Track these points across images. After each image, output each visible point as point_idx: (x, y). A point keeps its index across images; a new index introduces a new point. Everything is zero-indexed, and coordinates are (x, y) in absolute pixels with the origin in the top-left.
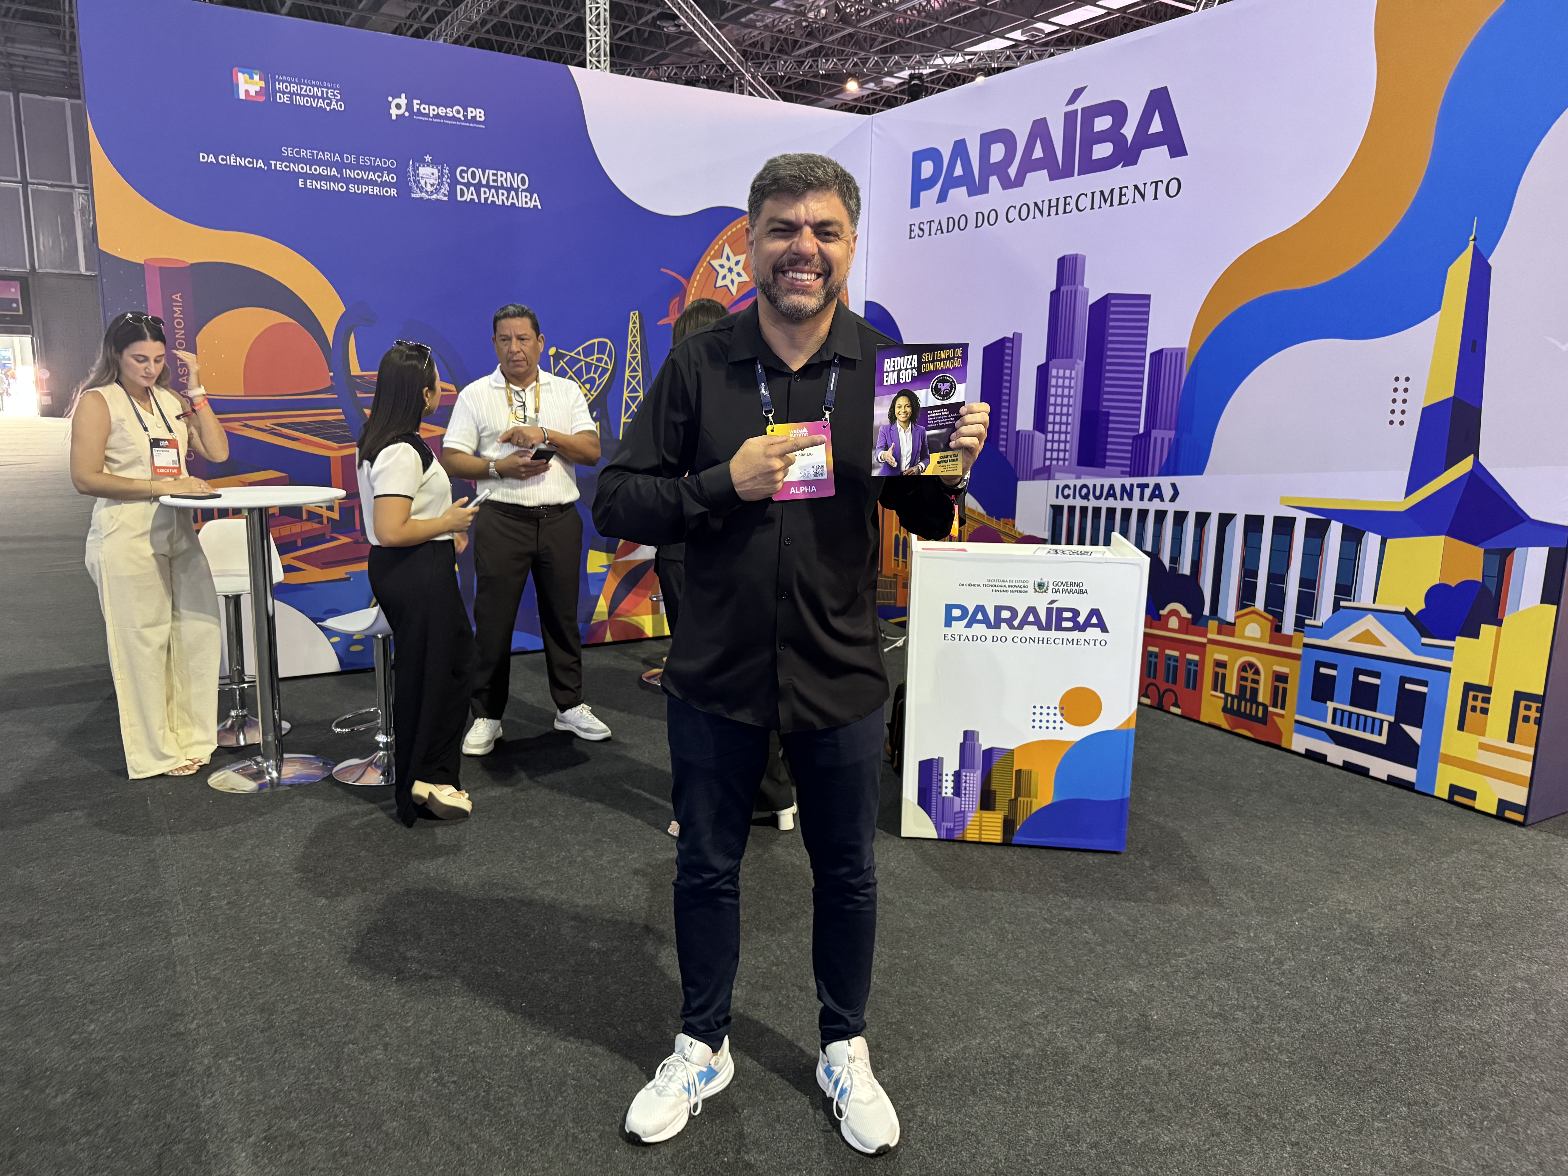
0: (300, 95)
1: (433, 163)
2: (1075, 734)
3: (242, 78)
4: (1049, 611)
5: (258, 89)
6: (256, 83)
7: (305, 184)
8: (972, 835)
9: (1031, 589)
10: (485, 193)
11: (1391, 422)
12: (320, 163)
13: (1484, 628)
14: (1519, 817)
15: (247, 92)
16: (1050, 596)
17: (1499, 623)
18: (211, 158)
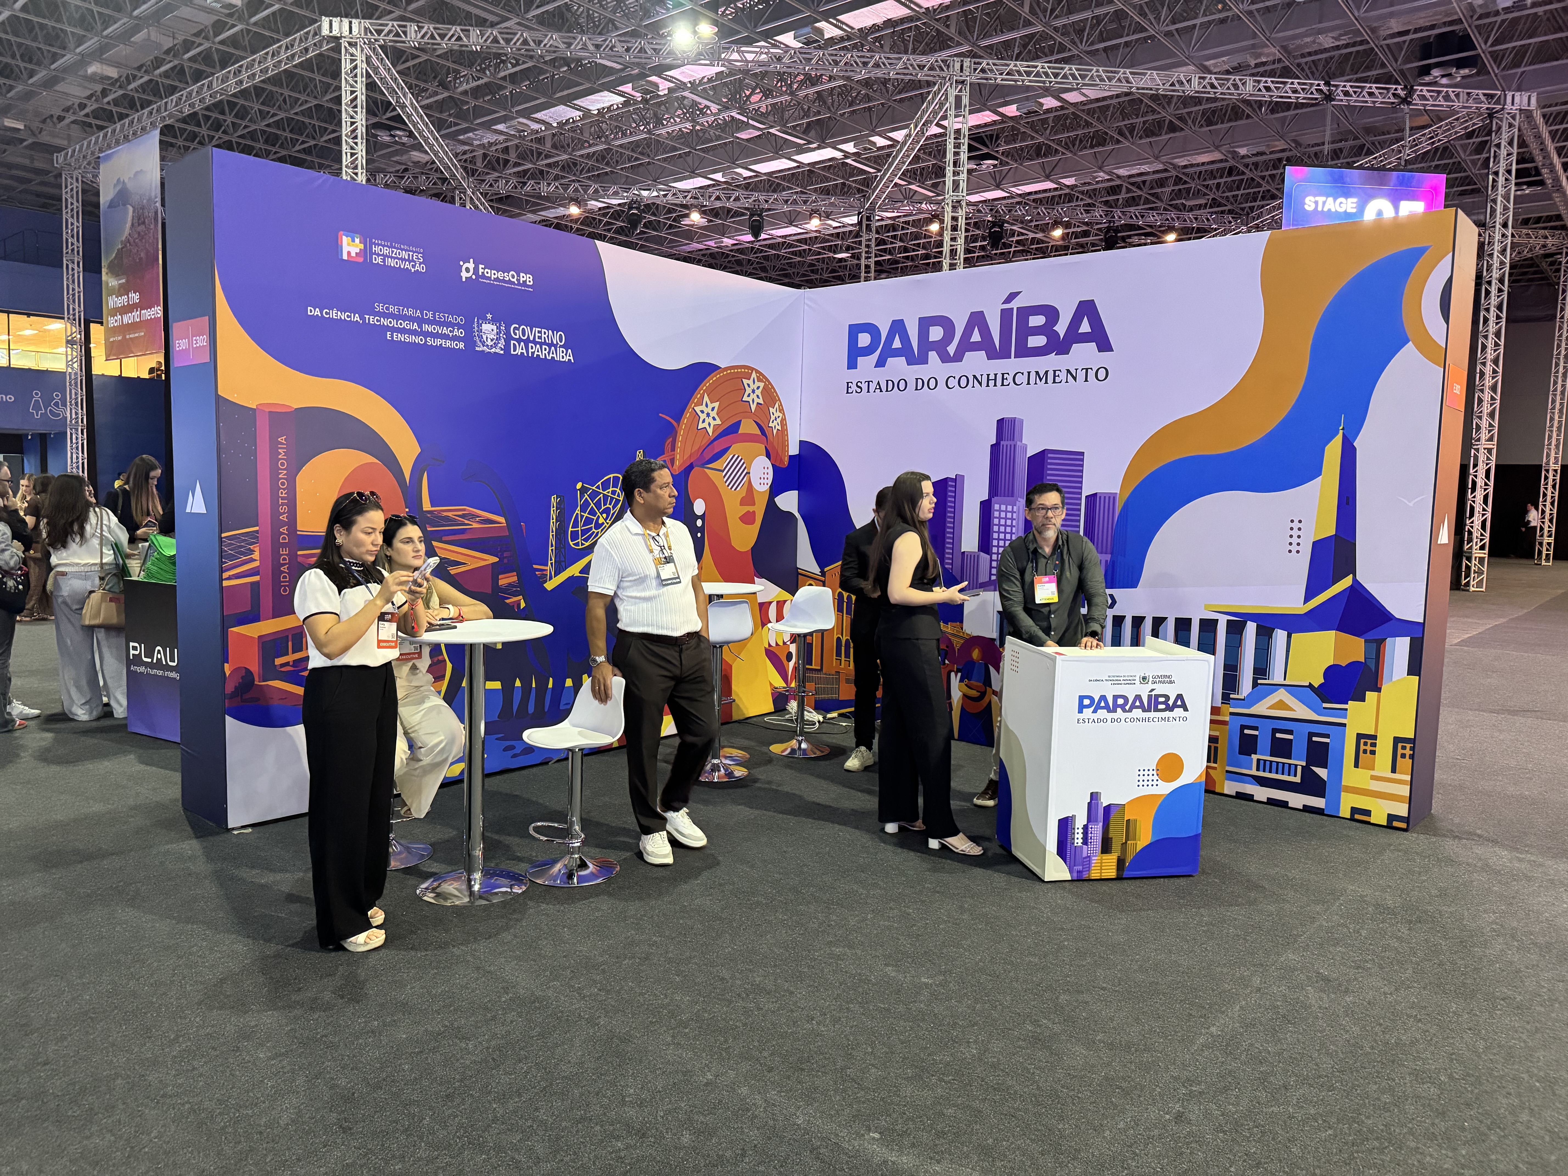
0: (392, 257)
1: (493, 321)
2: (1166, 788)
3: (345, 240)
4: (1150, 697)
5: (358, 251)
6: (357, 246)
7: (392, 337)
8: (1095, 874)
9: (1137, 682)
10: (532, 348)
11: (1290, 551)
12: (405, 318)
13: (1369, 694)
14: (1403, 825)
15: (349, 253)
16: (1150, 686)
17: (1379, 690)
18: (317, 312)
